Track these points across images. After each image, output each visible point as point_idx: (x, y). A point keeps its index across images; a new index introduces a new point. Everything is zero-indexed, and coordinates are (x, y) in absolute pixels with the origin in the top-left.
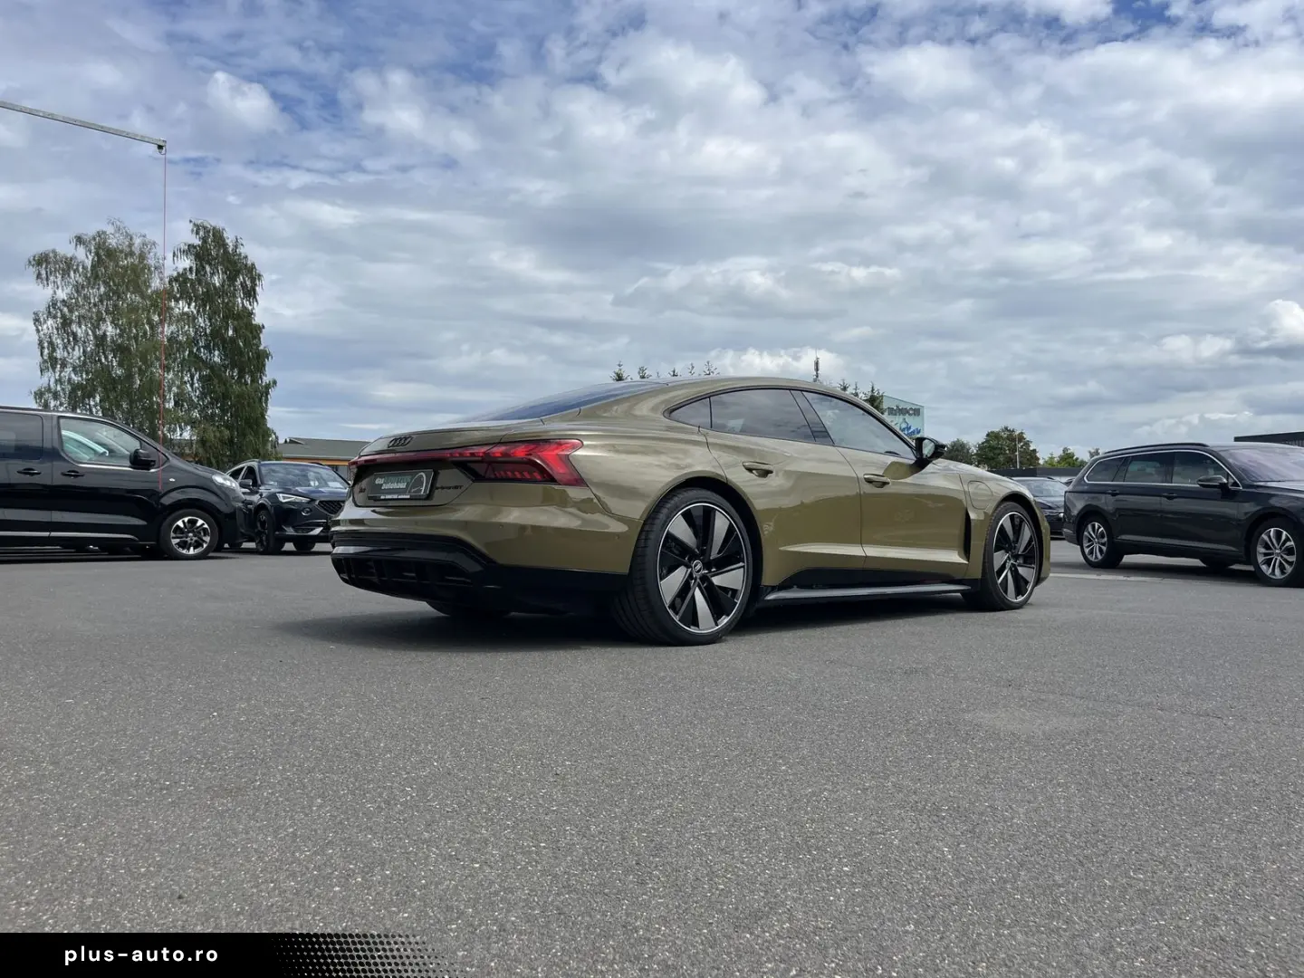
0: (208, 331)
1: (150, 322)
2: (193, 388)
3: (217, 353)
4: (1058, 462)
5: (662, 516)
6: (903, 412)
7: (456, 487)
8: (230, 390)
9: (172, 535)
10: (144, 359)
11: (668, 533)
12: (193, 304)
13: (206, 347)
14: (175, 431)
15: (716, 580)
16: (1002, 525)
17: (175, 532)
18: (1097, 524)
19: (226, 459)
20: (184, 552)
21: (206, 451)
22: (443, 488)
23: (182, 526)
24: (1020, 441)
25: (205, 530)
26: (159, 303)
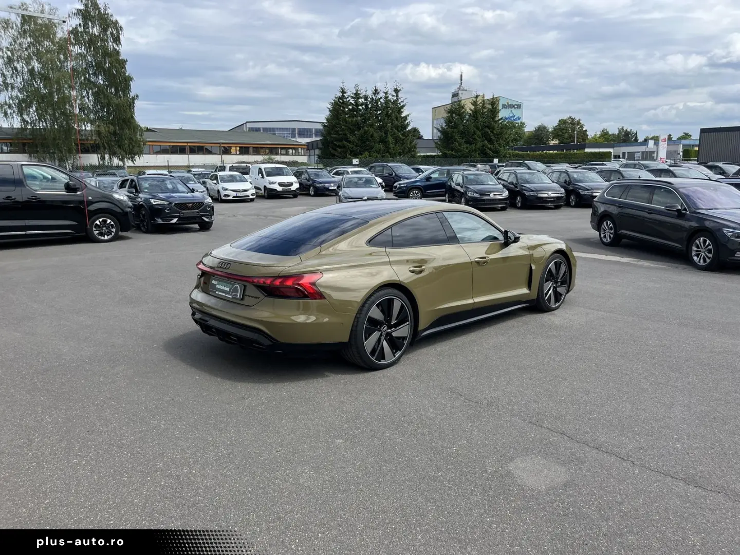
0: (94, 64)
1: (60, 60)
2: (89, 101)
3: (100, 77)
4: (599, 137)
5: (365, 309)
6: (511, 106)
7: (256, 298)
8: (112, 102)
9: (94, 229)
10: (58, 83)
11: (369, 317)
12: (83, 47)
13: (94, 74)
14: (81, 126)
15: (394, 334)
16: (550, 268)
17: (95, 227)
18: (609, 222)
19: (113, 144)
20: (102, 238)
21: (101, 139)
22: (249, 296)
23: (99, 223)
24: (578, 124)
25: (112, 225)
26: (63, 47)
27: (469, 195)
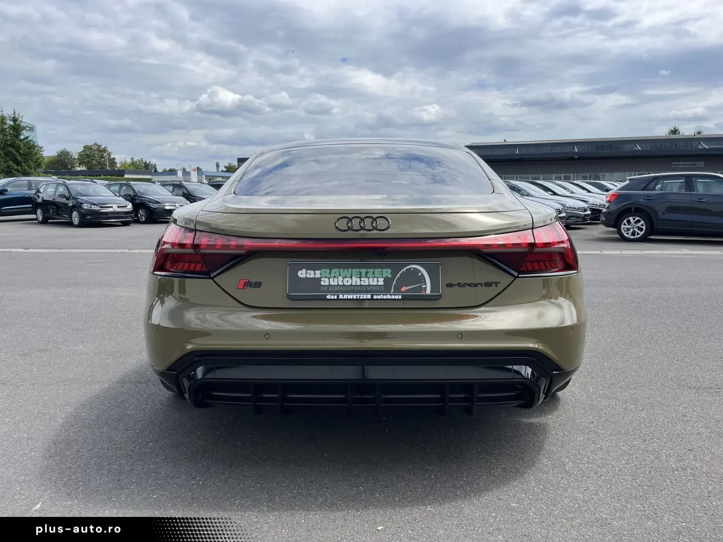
24: (105, 152)
27: (85, 207)
